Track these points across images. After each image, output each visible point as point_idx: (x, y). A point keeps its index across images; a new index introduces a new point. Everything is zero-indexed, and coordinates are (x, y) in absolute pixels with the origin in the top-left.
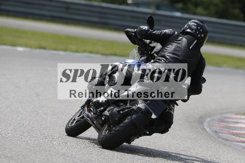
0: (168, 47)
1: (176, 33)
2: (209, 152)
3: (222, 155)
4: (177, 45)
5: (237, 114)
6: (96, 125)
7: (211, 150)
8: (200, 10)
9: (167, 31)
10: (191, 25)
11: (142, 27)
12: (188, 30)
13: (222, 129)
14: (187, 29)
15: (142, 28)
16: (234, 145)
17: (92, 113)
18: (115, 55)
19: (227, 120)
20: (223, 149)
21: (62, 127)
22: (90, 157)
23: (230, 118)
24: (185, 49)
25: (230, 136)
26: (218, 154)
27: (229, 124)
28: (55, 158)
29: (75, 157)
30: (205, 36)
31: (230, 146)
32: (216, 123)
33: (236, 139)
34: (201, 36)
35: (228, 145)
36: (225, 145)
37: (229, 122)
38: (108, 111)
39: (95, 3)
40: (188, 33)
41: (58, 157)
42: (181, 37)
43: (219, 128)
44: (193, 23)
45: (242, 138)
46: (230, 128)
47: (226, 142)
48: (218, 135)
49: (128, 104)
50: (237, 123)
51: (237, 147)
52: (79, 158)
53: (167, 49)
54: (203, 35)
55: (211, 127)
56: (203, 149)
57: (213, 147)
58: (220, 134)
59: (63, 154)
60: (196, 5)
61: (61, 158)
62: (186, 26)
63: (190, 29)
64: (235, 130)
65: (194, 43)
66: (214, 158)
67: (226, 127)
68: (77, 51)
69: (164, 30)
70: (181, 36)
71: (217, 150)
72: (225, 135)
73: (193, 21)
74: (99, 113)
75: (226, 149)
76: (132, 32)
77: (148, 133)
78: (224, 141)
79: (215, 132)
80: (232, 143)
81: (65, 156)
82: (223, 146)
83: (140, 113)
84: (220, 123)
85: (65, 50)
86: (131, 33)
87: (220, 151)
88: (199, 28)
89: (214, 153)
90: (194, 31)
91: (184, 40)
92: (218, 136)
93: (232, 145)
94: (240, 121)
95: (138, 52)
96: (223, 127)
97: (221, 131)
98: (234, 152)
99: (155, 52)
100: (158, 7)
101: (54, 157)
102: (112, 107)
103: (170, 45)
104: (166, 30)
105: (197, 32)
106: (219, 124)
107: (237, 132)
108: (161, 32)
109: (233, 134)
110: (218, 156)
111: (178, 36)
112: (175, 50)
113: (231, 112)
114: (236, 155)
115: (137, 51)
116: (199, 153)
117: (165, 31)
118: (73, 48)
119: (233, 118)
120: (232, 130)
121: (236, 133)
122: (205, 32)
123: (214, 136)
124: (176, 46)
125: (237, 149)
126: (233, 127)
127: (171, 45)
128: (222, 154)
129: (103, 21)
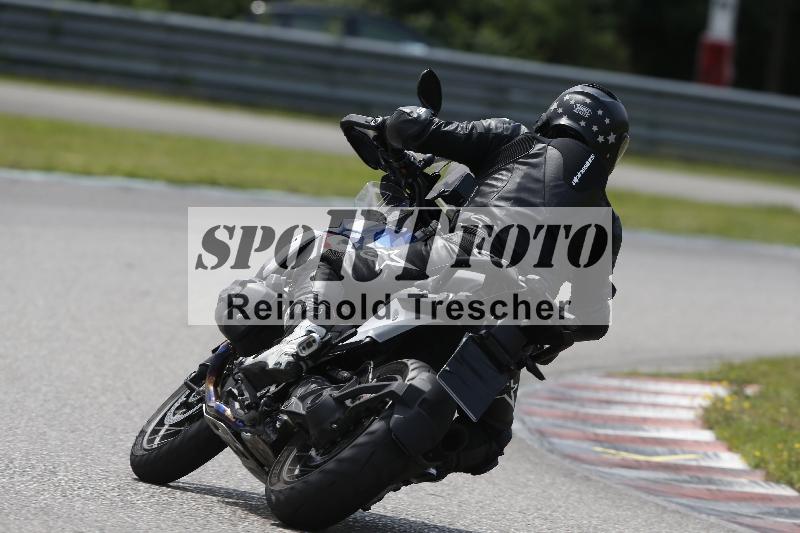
0: (496, 179)
1: (524, 129)
2: (520, 498)
3: (560, 507)
4: (529, 170)
5: (610, 375)
6: (249, 445)
7: (525, 491)
8: (487, 35)
9: (492, 123)
10: (572, 102)
11: (407, 110)
12: (564, 121)
13: (560, 422)
14: (560, 116)
15: (409, 114)
16: (601, 477)
17: (237, 405)
18: (213, 183)
19: (576, 393)
20: (564, 488)
21: (40, 419)
22: (132, 518)
23: (585, 388)
24: (556, 186)
25: (585, 445)
26: (549, 506)
27: (582, 405)
28: (17, 522)
29: (81, 520)
30: (620, 140)
31: (588, 479)
32: (540, 406)
33: (606, 456)
34: (607, 140)
35: (579, 475)
36: (570, 475)
37: (582, 402)
38: (302, 399)
39: (149, 15)
40: (562, 131)
41: (27, 519)
42: (540, 146)
43: (550, 421)
44: (580, 97)
45: (626, 450)
46: (586, 419)
47: (573, 466)
48: (550, 443)
49: (370, 377)
50: (609, 402)
51: (608, 483)
52: (96, 521)
53: (493, 186)
54: (612, 138)
55: (527, 419)
56: (500, 490)
57: (530, 483)
58: (556, 440)
59: (42, 509)
60: (476, 20)
61: (35, 523)
62: (555, 106)
63: (569, 118)
64: (604, 426)
65: (588, 164)
66: (535, 518)
67: (575, 417)
68: (87, 173)
69: (483, 122)
70: (540, 142)
71: (544, 492)
72: (570, 442)
73: (578, 88)
74: (265, 404)
75: (574, 488)
76: (369, 127)
77: (433, 471)
78: (567, 463)
79: (537, 436)
80: (593, 468)
81: (49, 516)
82: (563, 479)
83: (416, 407)
84: (557, 404)
85: (48, 168)
86: (361, 129)
87: (555, 495)
88: (600, 112)
89: (534, 503)
90: (583, 123)
91: (552, 154)
92: (547, 445)
93: (594, 478)
94: (618, 397)
95: (382, 194)
96: (565, 417)
97: (558, 430)
98: (601, 498)
99: (441, 195)
100: (352, 27)
101: (12, 517)
102: (314, 385)
103: (504, 172)
104: (489, 121)
105: (595, 128)
106: (551, 407)
107: (610, 432)
108: (473, 127)
109: (598, 440)
110: (548, 512)
111: (530, 141)
112: (521, 188)
113: (590, 369)
114: (606, 507)
115: (378, 190)
116: (488, 502)
117: (486, 123)
118: (75, 159)
119: (597, 389)
120: (594, 425)
121: (607, 436)
122: (620, 127)
123: (536, 446)
124: (526, 176)
125: (610, 487)
126: (596, 416)
127: (508, 170)
128: (560, 503)
129: (172, 71)
